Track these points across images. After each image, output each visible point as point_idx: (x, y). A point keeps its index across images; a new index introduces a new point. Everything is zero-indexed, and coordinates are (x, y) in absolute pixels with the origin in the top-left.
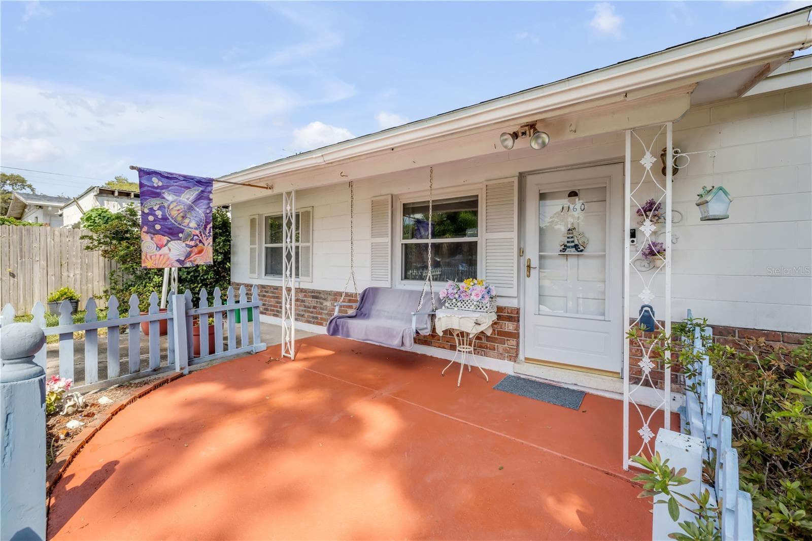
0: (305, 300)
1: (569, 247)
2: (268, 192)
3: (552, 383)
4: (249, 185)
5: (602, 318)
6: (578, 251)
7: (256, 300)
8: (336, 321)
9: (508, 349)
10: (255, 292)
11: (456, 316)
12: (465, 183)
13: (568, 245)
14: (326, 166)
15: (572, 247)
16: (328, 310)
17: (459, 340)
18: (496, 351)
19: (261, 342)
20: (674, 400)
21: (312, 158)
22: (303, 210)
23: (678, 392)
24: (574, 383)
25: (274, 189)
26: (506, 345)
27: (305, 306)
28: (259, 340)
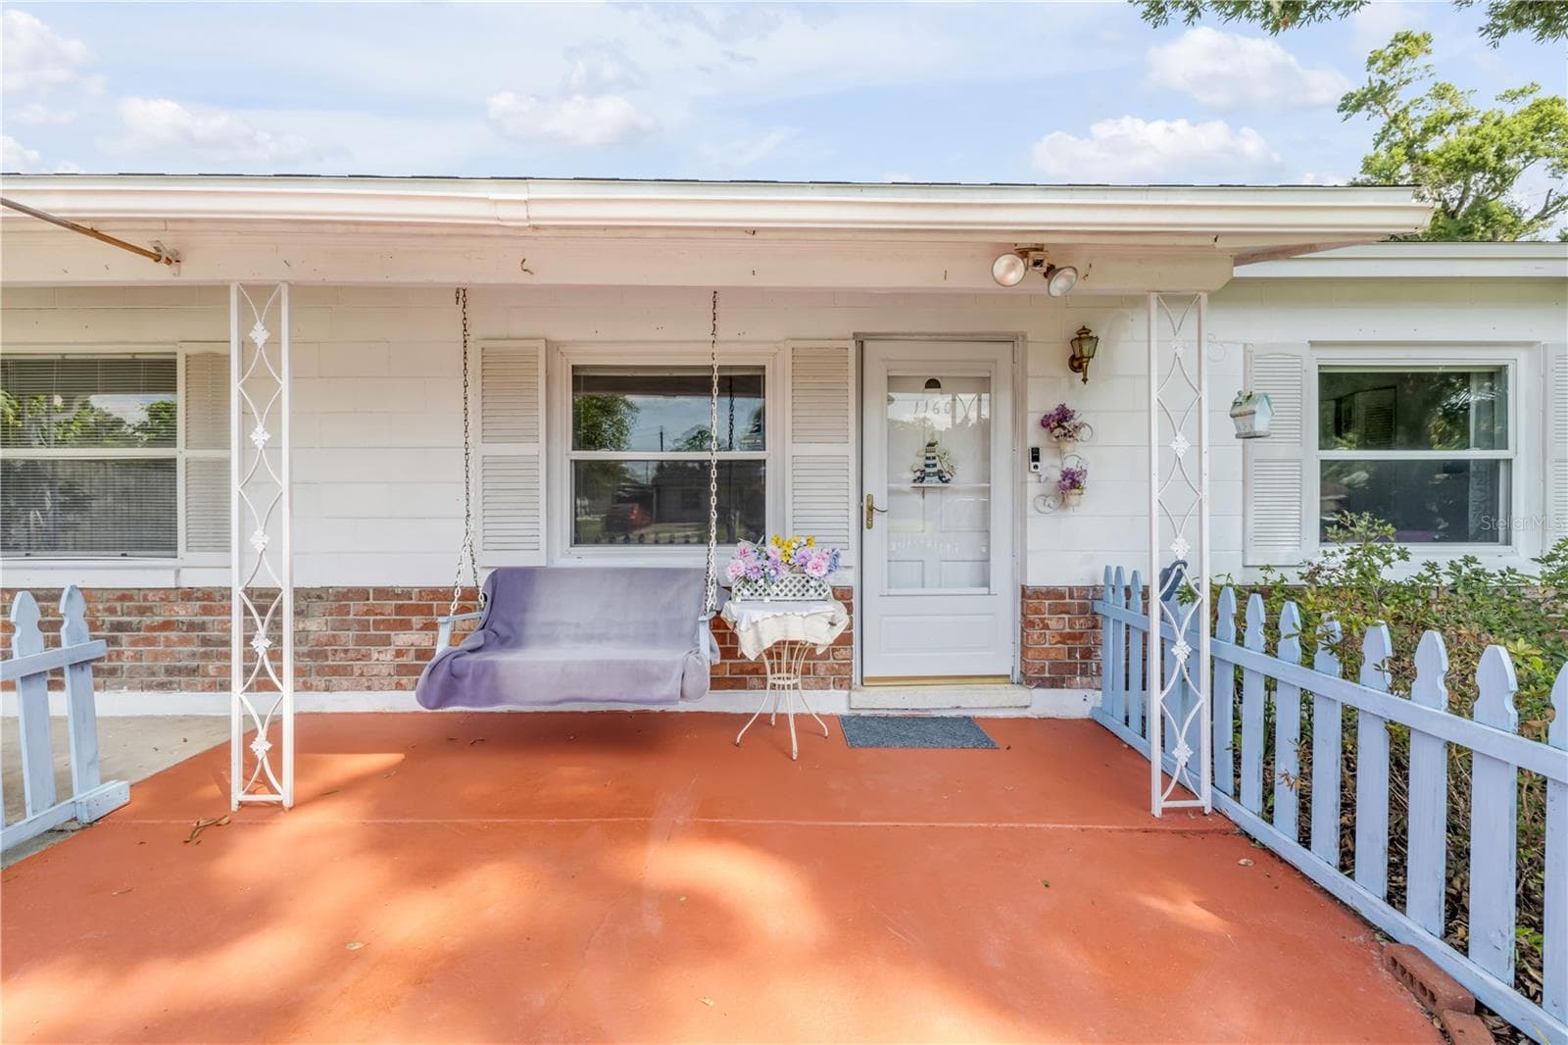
0: (204, 623)
1: (929, 475)
2: (160, 273)
3: (917, 713)
4: (94, 233)
5: (985, 590)
6: (943, 482)
7: (76, 639)
8: (451, 665)
9: (837, 666)
10: (72, 614)
11: (797, 614)
12: (741, 338)
13: (928, 470)
14: (530, 233)
15: (934, 474)
16: (312, 643)
17: (772, 665)
18: (812, 675)
19: (104, 780)
20: (1085, 700)
21: (486, 200)
22: (194, 349)
23: (1089, 688)
24: (955, 705)
25: (183, 266)
26: (832, 660)
27: (205, 642)
28: (95, 774)
